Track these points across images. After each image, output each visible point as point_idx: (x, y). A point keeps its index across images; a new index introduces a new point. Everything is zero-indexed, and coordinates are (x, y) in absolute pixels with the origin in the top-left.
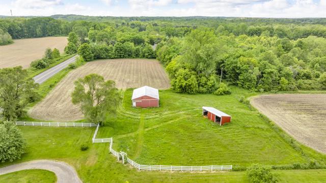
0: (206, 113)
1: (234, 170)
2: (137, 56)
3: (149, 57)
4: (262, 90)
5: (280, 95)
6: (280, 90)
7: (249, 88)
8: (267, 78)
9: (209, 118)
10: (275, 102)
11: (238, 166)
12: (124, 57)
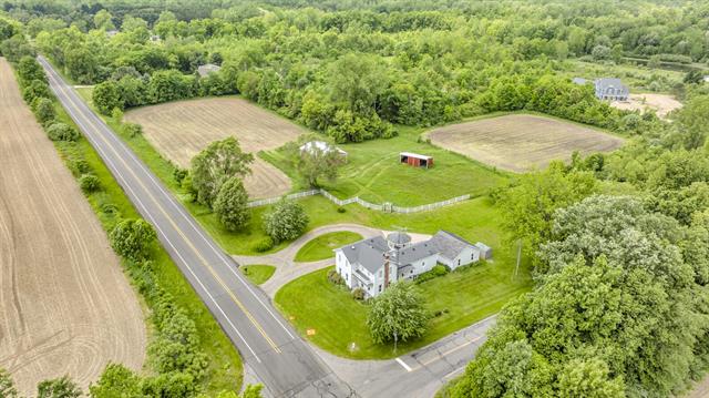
0: (404, 159)
1: (471, 198)
2: (196, 94)
3: (219, 92)
4: (429, 124)
5: (449, 127)
6: (446, 121)
7: (414, 124)
8: (433, 108)
9: (411, 164)
10: (448, 135)
11: (473, 195)
12: (174, 99)
